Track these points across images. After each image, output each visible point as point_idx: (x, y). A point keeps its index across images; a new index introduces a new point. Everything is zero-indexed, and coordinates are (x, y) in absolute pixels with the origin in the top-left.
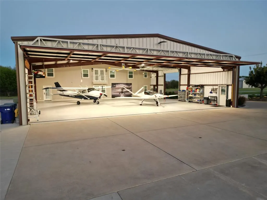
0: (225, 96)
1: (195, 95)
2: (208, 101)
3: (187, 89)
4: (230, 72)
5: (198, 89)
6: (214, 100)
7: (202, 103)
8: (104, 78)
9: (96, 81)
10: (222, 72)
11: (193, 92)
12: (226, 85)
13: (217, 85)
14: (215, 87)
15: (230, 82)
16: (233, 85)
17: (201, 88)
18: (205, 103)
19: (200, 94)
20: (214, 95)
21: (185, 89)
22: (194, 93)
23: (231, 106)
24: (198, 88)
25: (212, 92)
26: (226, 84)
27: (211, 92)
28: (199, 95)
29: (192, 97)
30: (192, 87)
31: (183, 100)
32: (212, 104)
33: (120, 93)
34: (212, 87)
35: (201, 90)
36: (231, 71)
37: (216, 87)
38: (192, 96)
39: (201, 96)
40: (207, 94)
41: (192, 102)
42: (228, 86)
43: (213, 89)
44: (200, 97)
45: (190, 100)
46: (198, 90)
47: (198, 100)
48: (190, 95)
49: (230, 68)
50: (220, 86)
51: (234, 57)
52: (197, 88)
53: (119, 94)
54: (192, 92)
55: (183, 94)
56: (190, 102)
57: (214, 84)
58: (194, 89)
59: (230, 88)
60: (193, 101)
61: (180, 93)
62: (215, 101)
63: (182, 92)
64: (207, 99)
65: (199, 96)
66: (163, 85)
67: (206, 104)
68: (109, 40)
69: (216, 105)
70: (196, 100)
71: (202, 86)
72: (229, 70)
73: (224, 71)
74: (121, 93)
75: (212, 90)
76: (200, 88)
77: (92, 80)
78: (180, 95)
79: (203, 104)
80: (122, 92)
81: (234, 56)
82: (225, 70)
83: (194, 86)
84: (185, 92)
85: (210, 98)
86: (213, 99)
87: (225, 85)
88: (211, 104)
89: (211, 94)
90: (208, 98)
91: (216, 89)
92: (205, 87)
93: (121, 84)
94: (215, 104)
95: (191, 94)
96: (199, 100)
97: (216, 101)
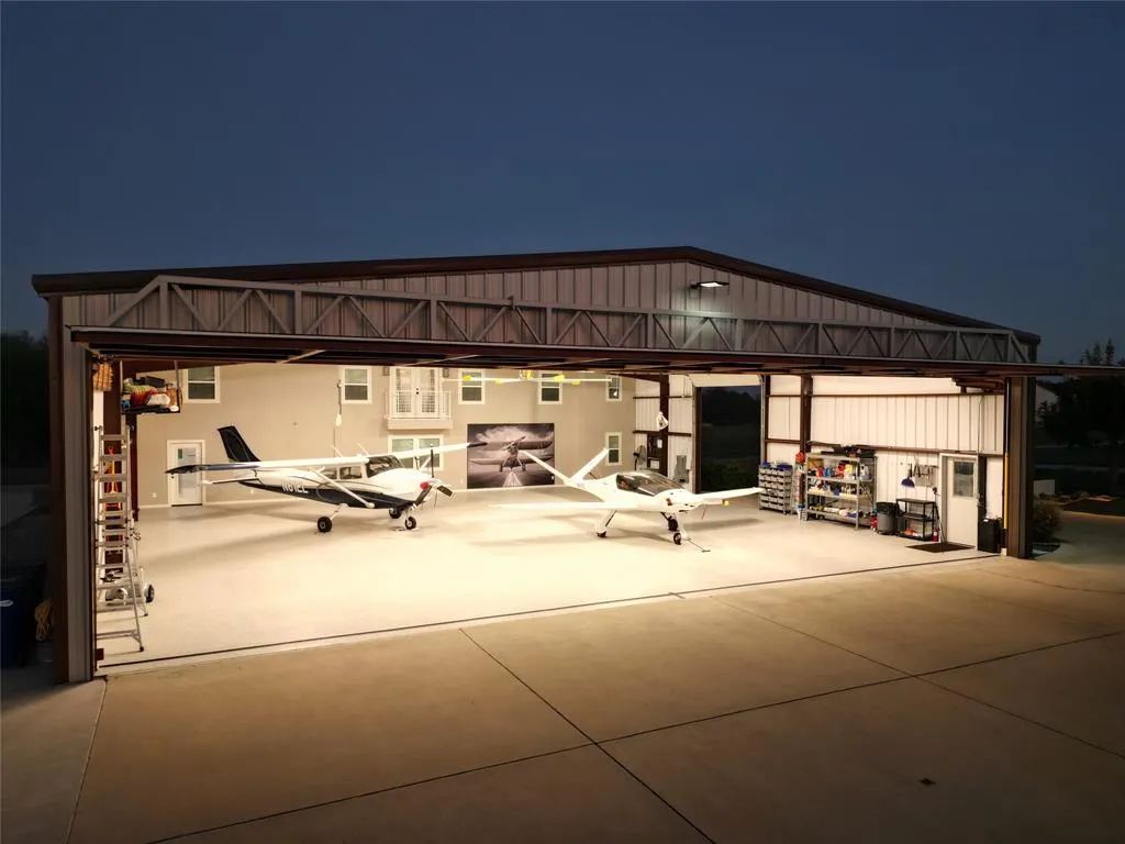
0: (971, 504)
1: (837, 488)
2: (896, 520)
3: (801, 462)
4: (990, 399)
5: (847, 466)
6: (925, 520)
7: (869, 527)
8: (436, 404)
9: (400, 415)
10: (956, 399)
11: (827, 475)
12: (976, 457)
13: (936, 453)
14: (923, 460)
15: (994, 443)
16: (1009, 457)
17: (862, 462)
18: (880, 527)
19: (858, 488)
20: (921, 493)
21: (792, 461)
22: (830, 479)
23: (1004, 551)
24: (847, 462)
25: (913, 479)
26: (974, 448)
27: (908, 483)
28: (854, 493)
29: (823, 498)
30: (823, 453)
31: (780, 508)
32: (915, 534)
33: (501, 465)
34: (911, 459)
35: (862, 471)
36: (996, 394)
37: (933, 461)
38: (821, 492)
39: (863, 496)
40: (890, 488)
41: (822, 518)
42: (983, 460)
43: (917, 467)
44: (859, 499)
45: (815, 510)
46: (849, 469)
47: (849, 515)
48: (815, 491)
49: (994, 385)
50: (947, 457)
51: (1013, 342)
52: (847, 459)
53: (501, 471)
54: (821, 474)
55: (781, 480)
56: (811, 517)
57: (921, 445)
58: (828, 461)
59: (996, 470)
60: (827, 515)
61: (770, 475)
62: (929, 520)
63: (775, 473)
64: (891, 509)
65: (855, 497)
66: (689, 435)
67: (886, 534)
68: (475, 280)
69: (931, 538)
70: (843, 513)
71: (867, 454)
72: (987, 392)
73: (964, 393)
74: (507, 465)
75: (911, 474)
76: (858, 460)
77: (385, 411)
78: (768, 485)
79: (871, 533)
80: (513, 463)
81: (1011, 335)
82: (969, 390)
83: (832, 450)
84: (789, 473)
85: (902, 505)
86: (920, 511)
87: (974, 454)
88: (908, 533)
89: (910, 489)
90: (897, 506)
91: (931, 470)
92: (881, 457)
93: (507, 429)
94: (928, 533)
95: (820, 487)
96: (854, 516)
97: (933, 521)
